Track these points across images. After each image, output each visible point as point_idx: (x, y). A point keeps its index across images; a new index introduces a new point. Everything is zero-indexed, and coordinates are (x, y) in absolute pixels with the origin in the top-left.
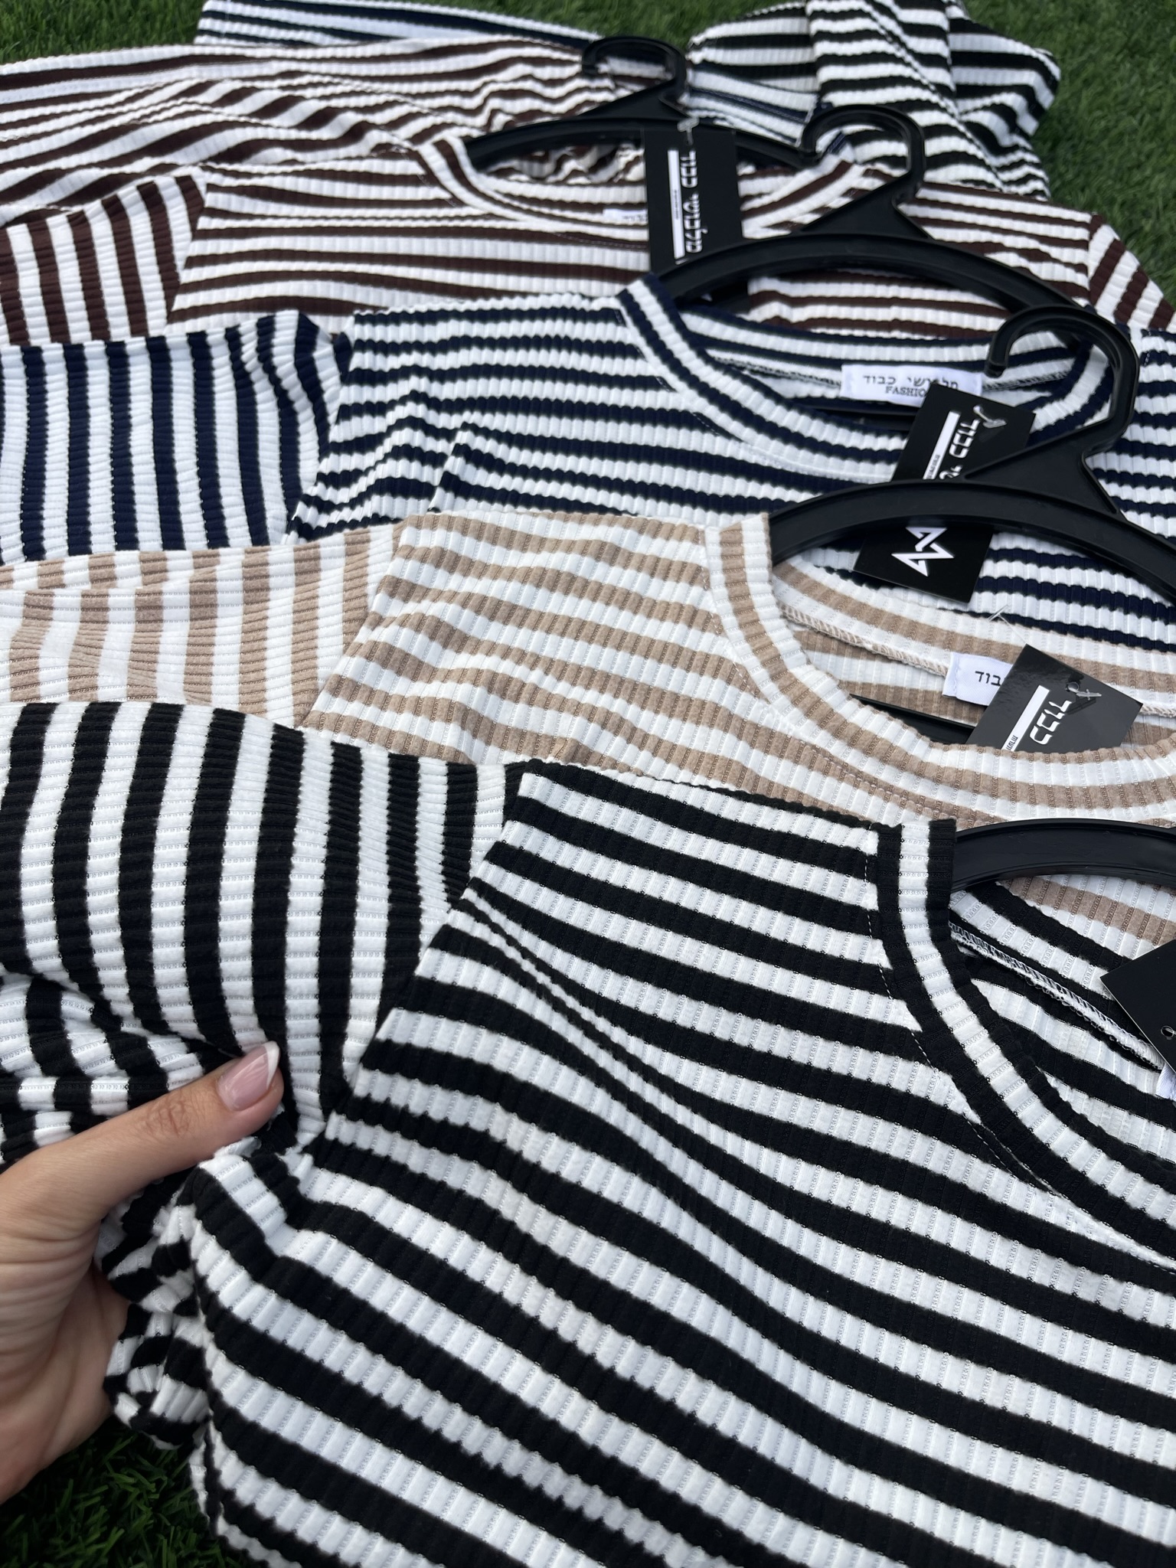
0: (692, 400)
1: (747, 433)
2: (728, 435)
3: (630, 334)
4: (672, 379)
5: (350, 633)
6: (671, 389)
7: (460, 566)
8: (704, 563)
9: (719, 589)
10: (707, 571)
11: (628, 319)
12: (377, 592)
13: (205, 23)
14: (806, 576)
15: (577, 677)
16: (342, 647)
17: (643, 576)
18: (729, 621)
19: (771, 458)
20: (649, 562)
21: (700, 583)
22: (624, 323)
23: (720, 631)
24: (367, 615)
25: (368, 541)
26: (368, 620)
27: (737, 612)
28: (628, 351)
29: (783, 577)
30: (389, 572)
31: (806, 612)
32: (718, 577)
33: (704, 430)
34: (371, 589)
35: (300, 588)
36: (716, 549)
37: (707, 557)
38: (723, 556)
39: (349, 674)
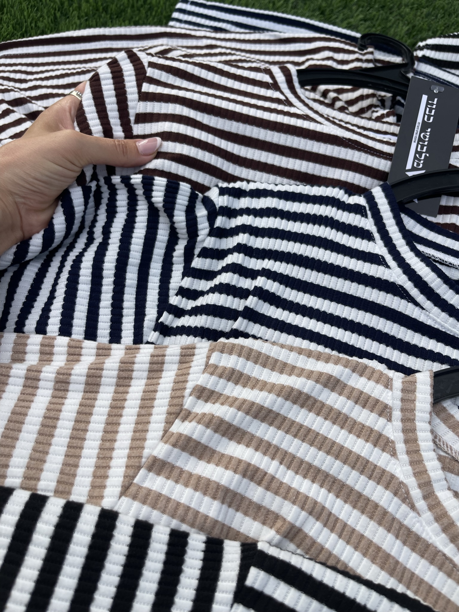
0: (398, 276)
1: (428, 304)
2: (416, 304)
3: (368, 224)
4: (389, 258)
5: (169, 423)
6: (388, 267)
8: (389, 402)
9: (397, 423)
10: (391, 408)
11: (369, 213)
12: (190, 395)
13: (175, 15)
14: (452, 416)
16: (161, 433)
18: (401, 447)
19: (439, 324)
20: (355, 394)
21: (385, 417)
22: (366, 216)
23: (394, 454)
24: (181, 410)
25: (194, 355)
26: (181, 415)
27: (406, 442)
28: (366, 235)
29: (438, 415)
30: (200, 383)
31: (450, 443)
32: (397, 414)
33: (402, 297)
34: (188, 392)
35: (150, 381)
36: (398, 394)
37: (393, 399)
38: (402, 400)
39: (161, 456)
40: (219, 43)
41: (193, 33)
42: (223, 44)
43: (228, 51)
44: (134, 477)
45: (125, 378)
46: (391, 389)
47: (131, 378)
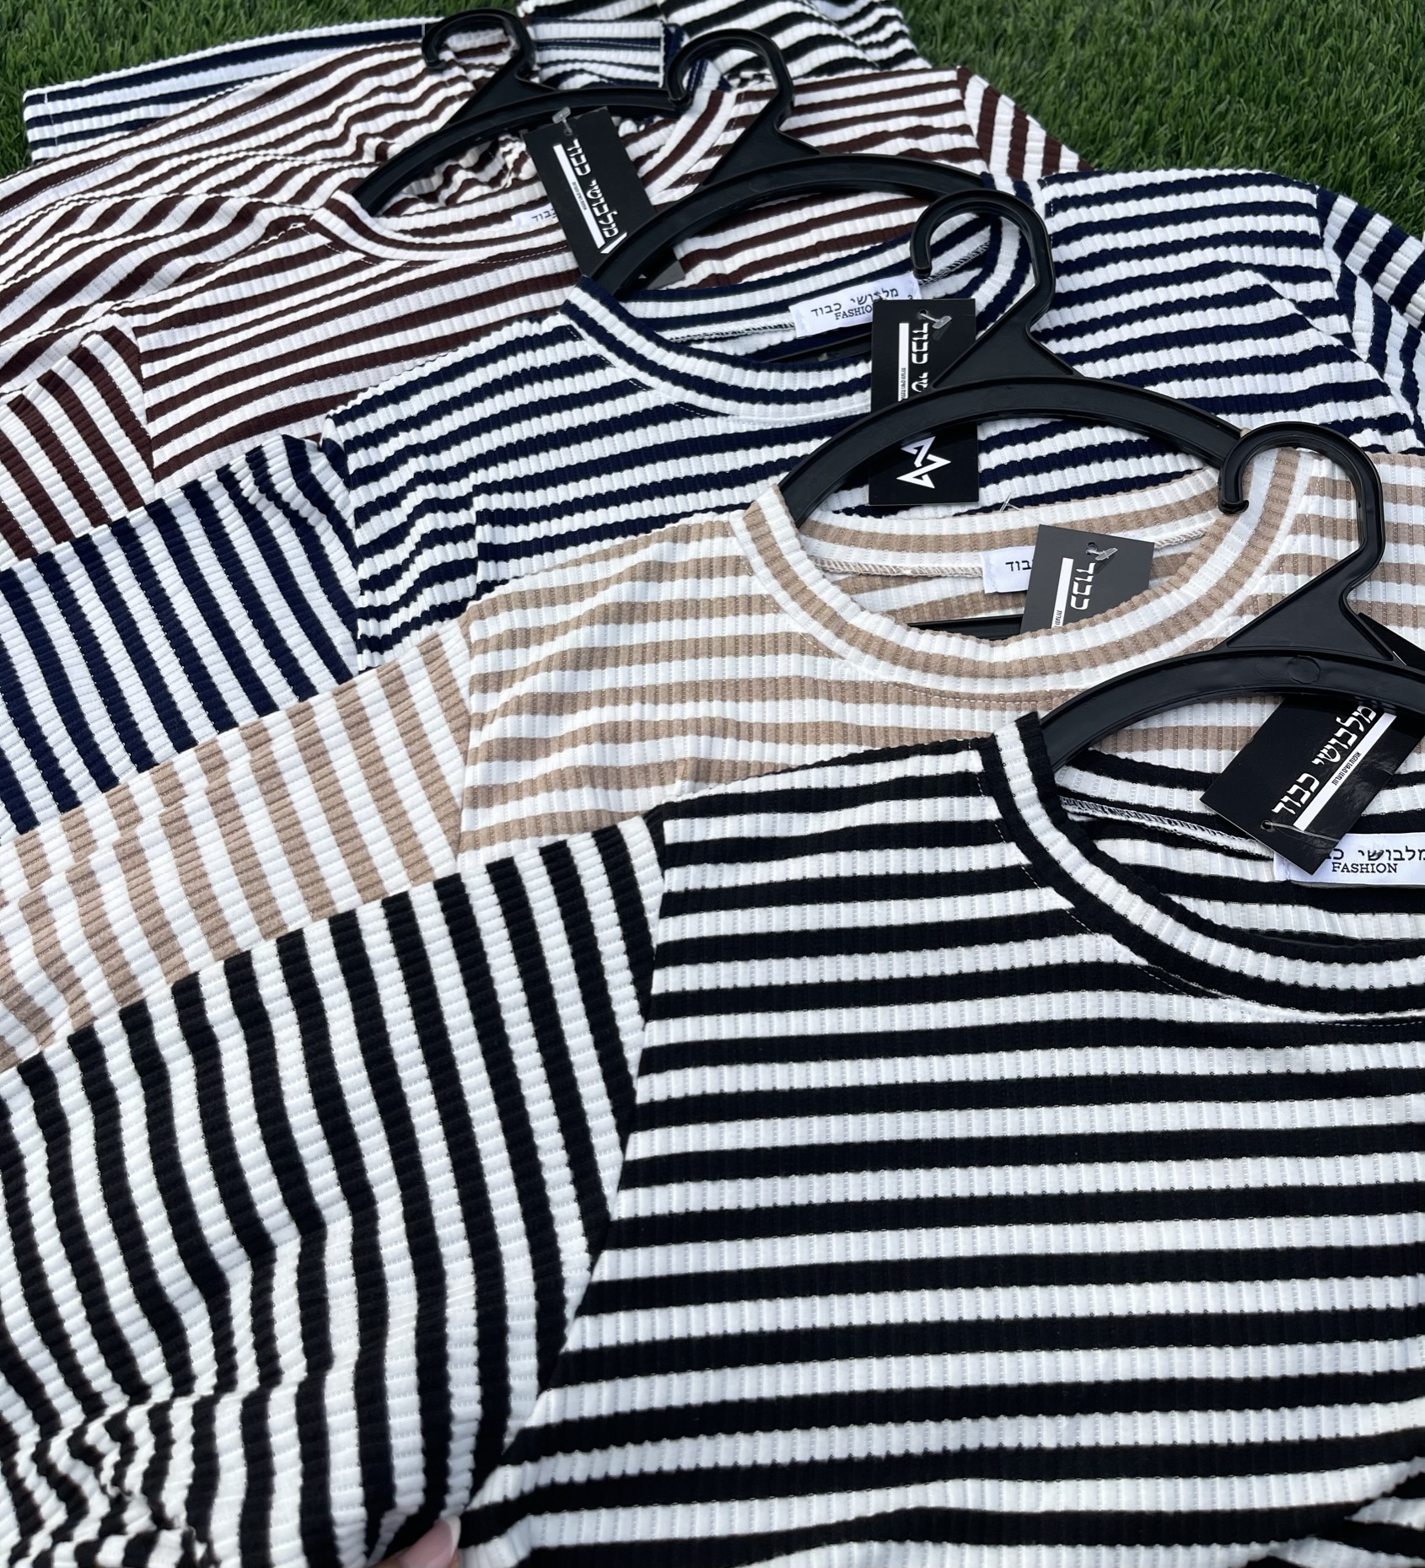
0: (669, 393)
1: (729, 406)
2: (714, 414)
3: (590, 346)
4: (643, 377)
5: (462, 742)
6: (648, 388)
7: (532, 638)
8: (740, 553)
9: (763, 572)
10: (745, 558)
11: (581, 331)
12: (471, 693)
14: (830, 526)
15: (670, 695)
16: (460, 758)
17: (691, 581)
18: (781, 596)
19: (759, 422)
20: (691, 567)
21: (744, 572)
22: (580, 338)
23: (777, 609)
24: (470, 718)
25: (441, 644)
26: (473, 723)
27: (785, 586)
28: (595, 363)
29: (811, 534)
30: (474, 672)
31: (843, 560)
32: (757, 561)
33: (690, 417)
34: (464, 692)
35: (397, 709)
36: (746, 535)
37: (742, 545)
38: (754, 540)
39: (479, 782)
40: (156, 152)
41: (94, 155)
42: (166, 149)
43: (185, 159)
44: (458, 826)
45: (358, 724)
46: (734, 534)
47: (367, 720)
